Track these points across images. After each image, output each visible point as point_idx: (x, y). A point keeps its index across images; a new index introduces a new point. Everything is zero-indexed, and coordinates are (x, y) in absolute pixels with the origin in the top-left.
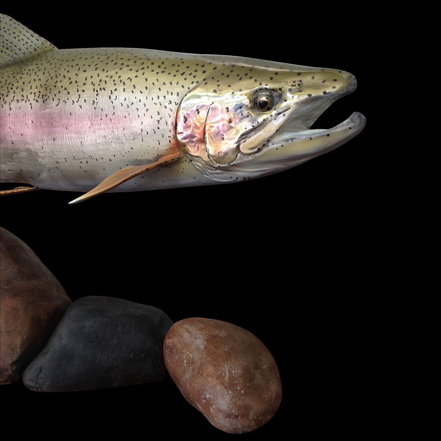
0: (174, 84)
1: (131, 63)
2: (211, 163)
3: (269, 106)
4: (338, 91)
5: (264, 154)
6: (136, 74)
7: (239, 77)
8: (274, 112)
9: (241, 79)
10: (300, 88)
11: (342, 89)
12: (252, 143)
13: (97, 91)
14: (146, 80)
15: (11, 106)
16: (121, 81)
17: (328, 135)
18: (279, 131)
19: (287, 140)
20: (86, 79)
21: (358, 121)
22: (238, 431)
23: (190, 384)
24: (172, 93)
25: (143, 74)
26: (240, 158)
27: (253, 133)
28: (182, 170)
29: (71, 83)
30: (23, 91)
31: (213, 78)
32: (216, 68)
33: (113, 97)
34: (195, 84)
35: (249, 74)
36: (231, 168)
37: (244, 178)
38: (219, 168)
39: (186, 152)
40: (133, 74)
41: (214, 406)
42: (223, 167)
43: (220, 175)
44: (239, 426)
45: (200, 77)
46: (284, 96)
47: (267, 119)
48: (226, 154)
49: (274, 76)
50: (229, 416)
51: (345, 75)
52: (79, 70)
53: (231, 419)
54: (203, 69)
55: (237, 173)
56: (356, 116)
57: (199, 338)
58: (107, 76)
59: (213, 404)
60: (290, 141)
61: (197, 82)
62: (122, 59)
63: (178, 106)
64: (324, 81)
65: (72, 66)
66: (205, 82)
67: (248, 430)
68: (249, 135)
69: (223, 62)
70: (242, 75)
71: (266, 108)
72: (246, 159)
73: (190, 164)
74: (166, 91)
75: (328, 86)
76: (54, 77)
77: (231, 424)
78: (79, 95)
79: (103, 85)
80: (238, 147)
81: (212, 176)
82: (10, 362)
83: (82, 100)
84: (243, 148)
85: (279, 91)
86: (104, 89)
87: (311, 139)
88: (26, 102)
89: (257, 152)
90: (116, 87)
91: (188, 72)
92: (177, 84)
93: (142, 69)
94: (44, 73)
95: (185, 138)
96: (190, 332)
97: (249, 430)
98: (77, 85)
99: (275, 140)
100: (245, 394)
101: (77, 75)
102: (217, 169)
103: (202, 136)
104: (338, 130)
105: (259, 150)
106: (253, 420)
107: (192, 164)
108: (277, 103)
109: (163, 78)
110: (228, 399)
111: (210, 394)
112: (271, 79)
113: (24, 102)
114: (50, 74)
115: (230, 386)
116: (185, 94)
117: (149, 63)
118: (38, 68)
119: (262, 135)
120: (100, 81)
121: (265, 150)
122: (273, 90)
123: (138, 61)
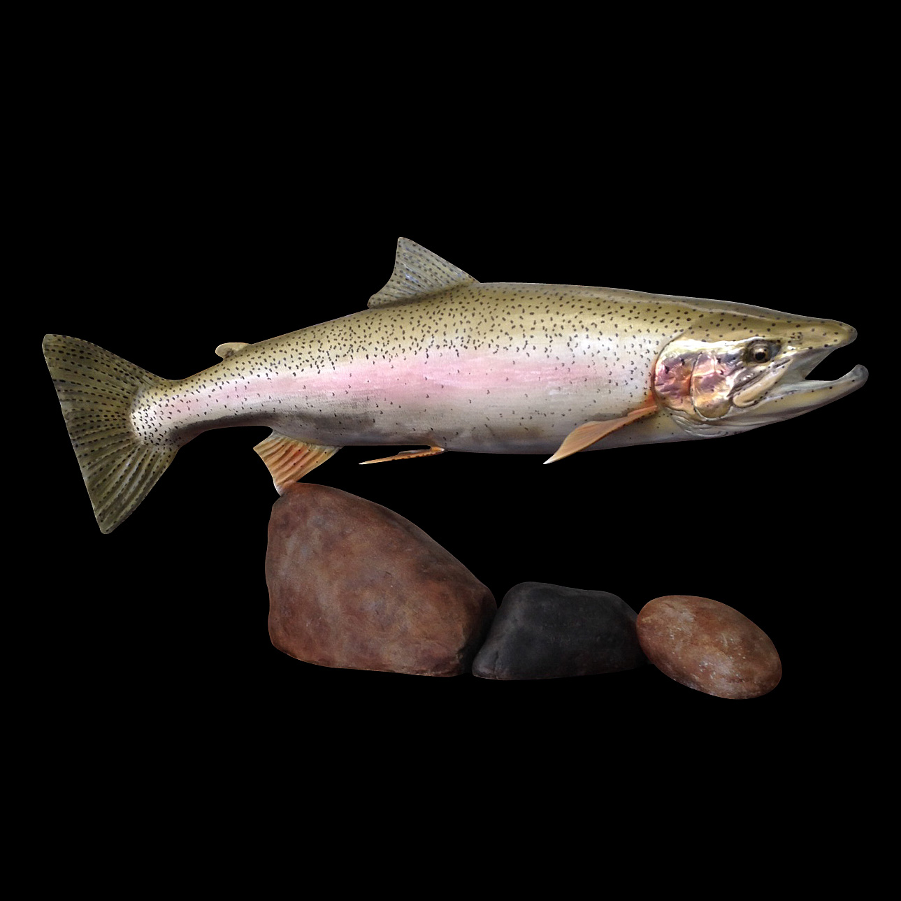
0: (653, 331)
1: (593, 305)
2: (698, 418)
3: (766, 357)
4: (840, 344)
5: (761, 407)
6: (602, 319)
7: (732, 327)
8: (772, 364)
9: (733, 329)
10: (799, 340)
11: (843, 342)
12: (747, 395)
13: (551, 337)
14: (616, 326)
15: (428, 353)
16: (583, 327)
17: (831, 388)
18: (778, 383)
19: (787, 393)
20: (535, 323)
21: (861, 374)
22: (743, 695)
23: (682, 657)
24: (650, 342)
25: (611, 319)
26: (733, 411)
27: (748, 385)
28: (657, 425)
29: (513, 327)
30: (445, 334)
31: (700, 327)
32: (702, 316)
33: (572, 345)
34: (679, 333)
35: (743, 323)
36: (722, 422)
37: (736, 432)
38: (707, 422)
39: (666, 406)
40: (597, 319)
41: (714, 673)
42: (712, 421)
43: (706, 430)
44: (744, 690)
45: (685, 326)
46: (783, 348)
47: (765, 371)
48: (717, 406)
49: (771, 328)
50: (732, 680)
51: (846, 327)
52: (523, 312)
53: (736, 683)
54: (687, 316)
55: (728, 427)
56: (859, 369)
57: (685, 611)
58: (564, 321)
59: (712, 671)
60: (790, 393)
61: (681, 331)
62: (580, 300)
63: (657, 355)
64: (825, 334)
65: (513, 307)
66: (692, 330)
67: (753, 694)
68: (744, 387)
69: (710, 309)
70: (734, 324)
71: (763, 359)
72: (740, 412)
73: (669, 418)
74: (642, 338)
75: (829, 339)
76: (489, 320)
77: (736, 688)
78: (526, 342)
79: (558, 331)
80: (731, 399)
81: (696, 431)
82: (457, 649)
83: (530, 347)
84: (737, 401)
85: (777, 344)
86: (560, 335)
87: (813, 391)
88: (450, 348)
89: (753, 405)
90: (576, 333)
91: (668, 319)
92: (656, 331)
93: (610, 313)
94: (473, 315)
95: (665, 390)
96: (672, 607)
97: (755, 694)
98: (522, 329)
99: (773, 392)
100: (748, 659)
101: (521, 317)
102: (703, 423)
103: (687, 387)
104: (841, 382)
105: (756, 403)
106: (758, 684)
107: (672, 418)
108: (775, 355)
109: (637, 325)
110: (730, 664)
111: (708, 661)
112: (769, 330)
113: (447, 348)
114: (482, 316)
115: (730, 652)
116: (667, 342)
117: (618, 308)
118: (463, 307)
119: (758, 386)
120: (555, 326)
121: (762, 403)
122: (772, 341)
123: (602, 304)
